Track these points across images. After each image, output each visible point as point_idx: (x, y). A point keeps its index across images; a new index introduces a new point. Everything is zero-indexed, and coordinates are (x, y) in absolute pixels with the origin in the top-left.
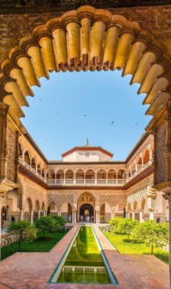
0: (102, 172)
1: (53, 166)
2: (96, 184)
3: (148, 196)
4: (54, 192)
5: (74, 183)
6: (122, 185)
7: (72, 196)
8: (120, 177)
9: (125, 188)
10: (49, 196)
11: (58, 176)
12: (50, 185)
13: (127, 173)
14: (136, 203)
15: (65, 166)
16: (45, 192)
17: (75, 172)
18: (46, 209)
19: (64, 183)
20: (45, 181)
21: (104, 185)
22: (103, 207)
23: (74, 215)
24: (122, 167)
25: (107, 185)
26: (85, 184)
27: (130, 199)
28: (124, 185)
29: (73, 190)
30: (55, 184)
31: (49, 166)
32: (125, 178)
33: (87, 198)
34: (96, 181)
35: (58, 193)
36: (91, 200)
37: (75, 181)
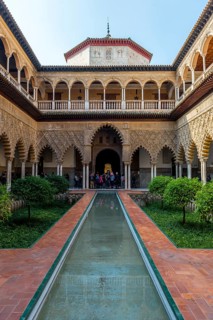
0: (134, 87)
1: (49, 74)
2: (124, 106)
4: (50, 126)
5: (86, 107)
6: (168, 111)
7: (82, 134)
8: (165, 96)
9: (174, 117)
10: (41, 133)
11: (59, 96)
12: (44, 111)
13: (177, 87)
15: (70, 74)
16: (34, 125)
17: (87, 85)
18: (36, 160)
19: (69, 106)
20: (35, 104)
21: (137, 111)
23: (86, 171)
24: (166, 76)
25: (143, 110)
26: (103, 108)
28: (172, 112)
29: (84, 123)
30: (53, 110)
31: (42, 74)
32: (173, 98)
33: (108, 138)
34: (124, 103)
35: (58, 128)
36: (115, 142)
37: (87, 104)
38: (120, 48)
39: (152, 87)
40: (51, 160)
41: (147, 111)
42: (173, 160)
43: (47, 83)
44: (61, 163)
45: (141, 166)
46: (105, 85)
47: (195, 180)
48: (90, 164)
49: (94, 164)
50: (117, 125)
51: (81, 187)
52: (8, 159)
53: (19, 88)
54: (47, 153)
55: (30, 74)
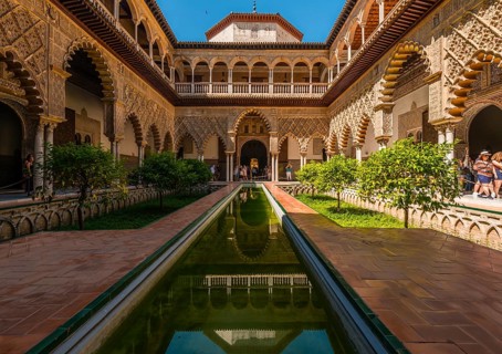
0: (283, 70)
1: (187, 52)
2: (271, 93)
3: (377, 109)
4: (190, 112)
5: (229, 92)
6: (319, 96)
7: (225, 121)
8: (316, 79)
9: (326, 102)
10: (179, 120)
11: (199, 78)
12: (183, 95)
13: (330, 68)
14: (348, 132)
16: (171, 111)
17: (231, 67)
18: (174, 150)
19: (210, 91)
20: (173, 86)
21: (286, 95)
22: (284, 147)
23: (230, 162)
24: (319, 56)
25: (292, 95)
26: (250, 93)
27: (337, 126)
28: (325, 97)
29: (227, 108)
30: (193, 94)
31: (180, 52)
32: (326, 80)
33: (254, 127)
34: (271, 87)
35: (198, 114)
36: (262, 131)
37: (230, 87)
38: (267, 25)
39: (302, 70)
40: (191, 152)
41: (297, 95)
42: (324, 151)
43: (186, 63)
44: (202, 153)
45: (290, 158)
46: (250, 66)
47: (350, 161)
48: (235, 155)
49: (239, 155)
50: (263, 110)
51: (225, 180)
52: (139, 145)
53: (152, 64)
54: (186, 142)
55: (165, 50)
